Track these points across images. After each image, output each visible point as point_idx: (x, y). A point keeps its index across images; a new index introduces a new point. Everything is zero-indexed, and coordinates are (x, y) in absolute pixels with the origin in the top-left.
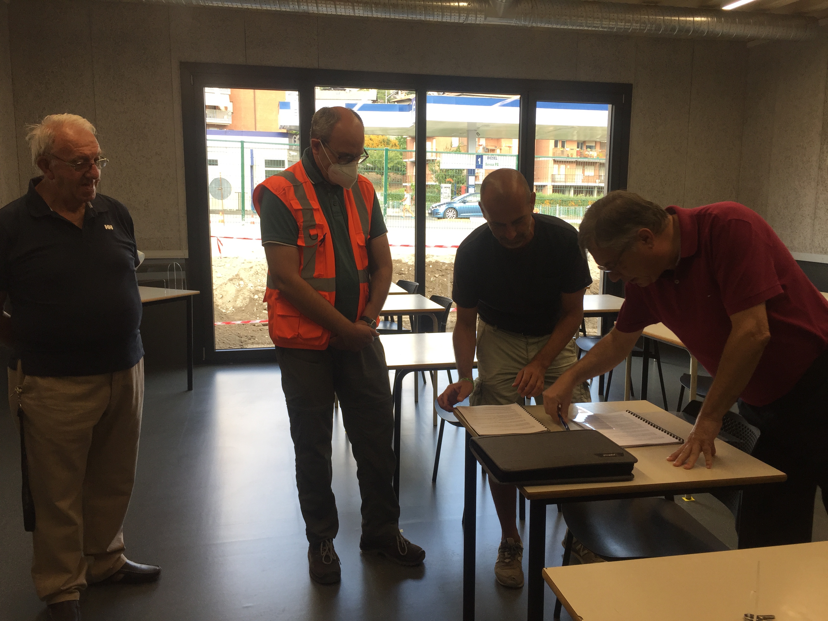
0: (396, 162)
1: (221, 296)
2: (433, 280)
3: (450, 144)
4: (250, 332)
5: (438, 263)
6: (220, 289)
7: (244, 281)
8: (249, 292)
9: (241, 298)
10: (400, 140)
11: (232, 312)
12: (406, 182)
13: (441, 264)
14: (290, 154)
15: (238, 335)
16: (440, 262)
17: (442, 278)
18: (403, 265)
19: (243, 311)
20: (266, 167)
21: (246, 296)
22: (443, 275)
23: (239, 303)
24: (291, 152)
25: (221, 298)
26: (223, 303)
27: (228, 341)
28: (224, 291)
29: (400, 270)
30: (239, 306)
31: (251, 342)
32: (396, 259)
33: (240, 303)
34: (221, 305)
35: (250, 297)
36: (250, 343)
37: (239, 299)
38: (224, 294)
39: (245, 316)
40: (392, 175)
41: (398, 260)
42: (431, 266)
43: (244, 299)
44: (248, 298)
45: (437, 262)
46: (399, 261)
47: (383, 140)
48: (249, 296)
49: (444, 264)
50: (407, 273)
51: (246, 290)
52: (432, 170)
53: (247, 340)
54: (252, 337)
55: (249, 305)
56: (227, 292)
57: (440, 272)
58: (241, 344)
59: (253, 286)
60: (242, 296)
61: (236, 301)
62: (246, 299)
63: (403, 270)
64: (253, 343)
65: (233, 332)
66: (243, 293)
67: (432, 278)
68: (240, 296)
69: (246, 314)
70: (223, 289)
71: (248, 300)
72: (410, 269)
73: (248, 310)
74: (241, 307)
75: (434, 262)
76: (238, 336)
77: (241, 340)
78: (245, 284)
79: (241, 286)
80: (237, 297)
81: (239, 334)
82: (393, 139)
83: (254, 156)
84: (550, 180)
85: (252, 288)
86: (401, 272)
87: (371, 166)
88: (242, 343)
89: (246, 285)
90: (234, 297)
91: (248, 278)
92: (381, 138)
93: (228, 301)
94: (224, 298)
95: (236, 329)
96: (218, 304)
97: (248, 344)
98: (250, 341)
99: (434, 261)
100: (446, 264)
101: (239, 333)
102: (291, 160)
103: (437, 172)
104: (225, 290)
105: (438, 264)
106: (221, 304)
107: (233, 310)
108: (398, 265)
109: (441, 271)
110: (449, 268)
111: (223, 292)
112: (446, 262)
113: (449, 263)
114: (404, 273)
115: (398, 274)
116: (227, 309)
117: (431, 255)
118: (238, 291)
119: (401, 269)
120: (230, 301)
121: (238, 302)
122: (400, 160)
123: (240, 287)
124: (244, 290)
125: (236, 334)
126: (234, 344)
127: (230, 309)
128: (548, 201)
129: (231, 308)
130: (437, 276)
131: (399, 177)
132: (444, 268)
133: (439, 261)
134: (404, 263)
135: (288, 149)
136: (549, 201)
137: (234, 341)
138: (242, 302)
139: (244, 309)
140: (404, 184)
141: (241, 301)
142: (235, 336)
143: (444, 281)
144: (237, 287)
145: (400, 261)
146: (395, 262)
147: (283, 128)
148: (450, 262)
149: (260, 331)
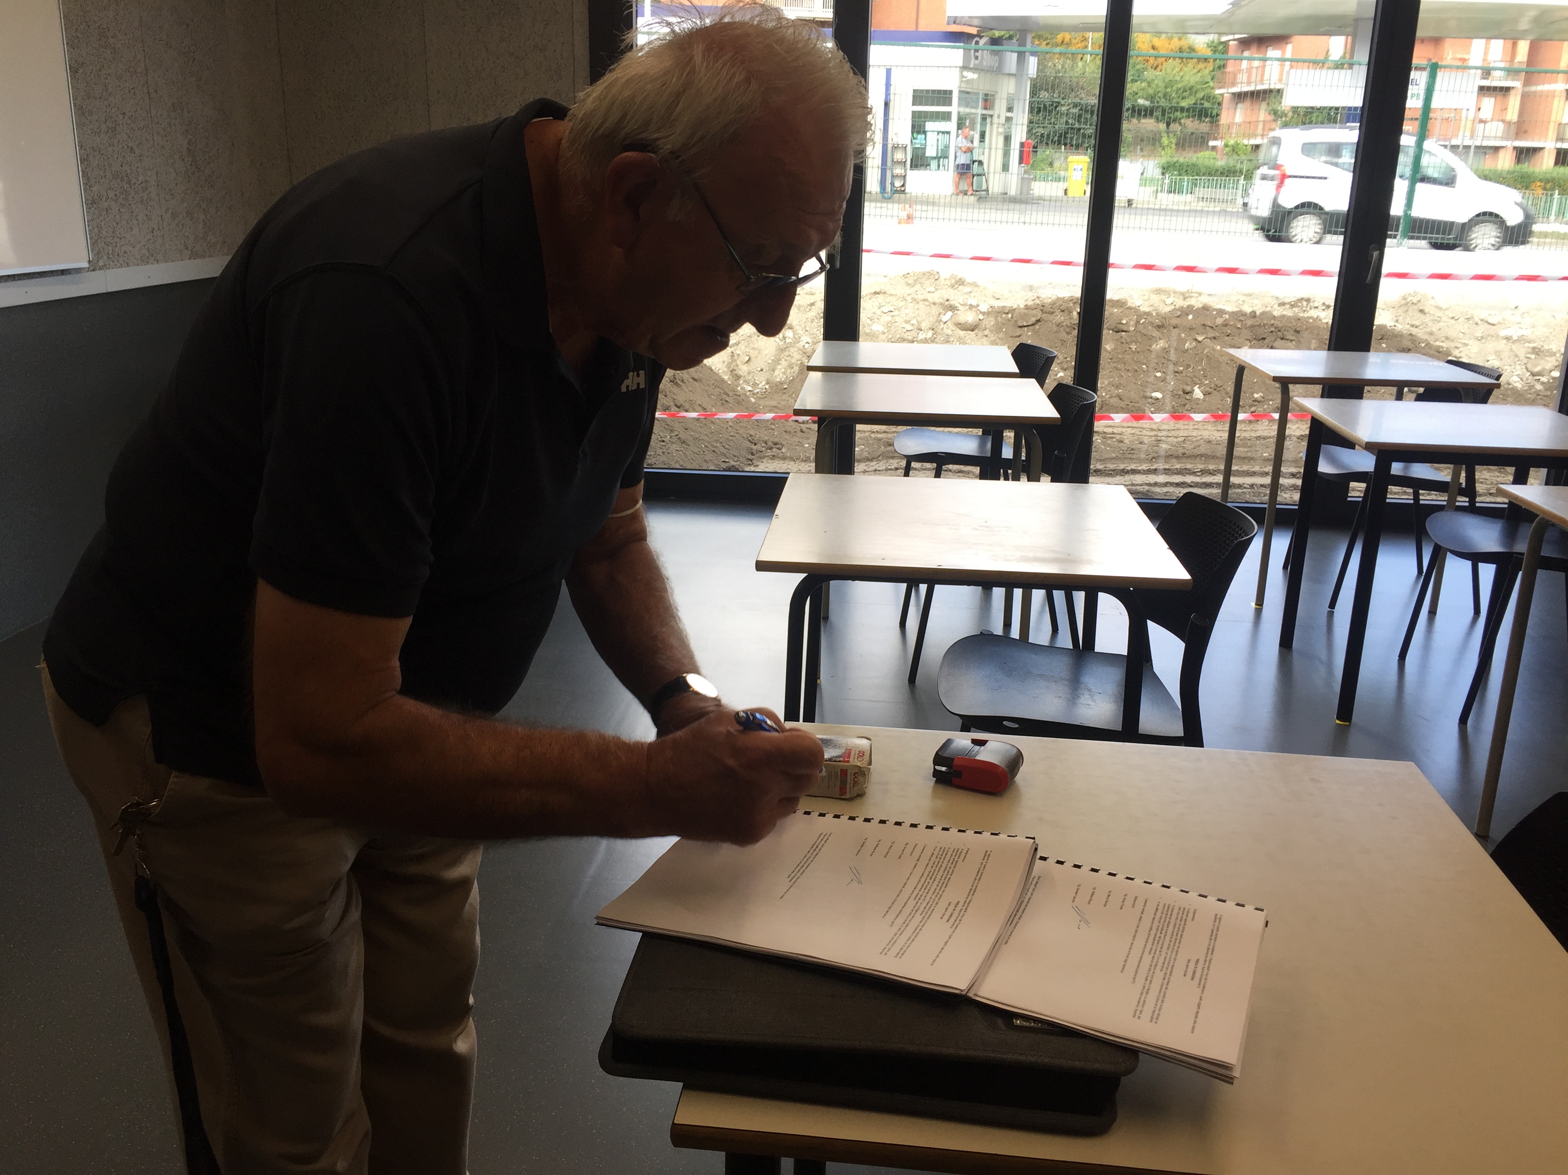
0: (1201, 95)
1: (747, 358)
2: (1190, 347)
3: (1325, 54)
4: (776, 433)
5: (1208, 310)
6: (746, 344)
7: (794, 332)
8: (801, 353)
9: (784, 363)
10: (1215, 47)
11: (764, 390)
12: (1215, 139)
13: (1215, 313)
14: (963, 77)
15: (750, 438)
16: (1214, 310)
17: (1212, 344)
18: (1127, 312)
19: (785, 391)
20: (913, 105)
21: (793, 361)
22: (1215, 338)
23: (779, 375)
24: (965, 73)
25: (747, 362)
26: (749, 373)
27: (723, 450)
28: (754, 348)
29: (1119, 322)
30: (778, 380)
31: (771, 454)
32: (1116, 298)
33: (781, 375)
34: (744, 376)
35: (802, 363)
36: (768, 456)
37: (779, 367)
38: (753, 354)
39: (785, 400)
40: (1191, 125)
41: (1118, 301)
42: (1190, 317)
43: (791, 366)
44: (797, 365)
45: (1206, 308)
46: (1120, 304)
47: (1180, 48)
48: (799, 362)
49: (1221, 312)
50: (1132, 329)
51: (796, 350)
52: (1275, 112)
53: (764, 449)
54: (776, 444)
55: (797, 380)
56: (760, 351)
57: (1211, 330)
58: (750, 457)
59: (810, 341)
60: (786, 360)
61: (773, 370)
62: (792, 368)
63: (1124, 322)
64: (774, 456)
65: (741, 431)
66: (789, 356)
67: (1188, 342)
68: (783, 360)
69: (790, 396)
70: (752, 345)
71: (796, 369)
72: (1141, 322)
73: (793, 390)
74: (781, 383)
75: (1198, 309)
76: (749, 440)
77: (751, 449)
78: (797, 336)
79: (788, 341)
80: (777, 361)
81: (751, 436)
82: (1201, 46)
83: (893, 82)
84: (1552, 133)
85: (807, 346)
86: (1120, 326)
87: (1147, 103)
88: (752, 454)
89: (797, 340)
90: (770, 361)
91: (803, 326)
92: (1176, 43)
93: (759, 369)
94: (751, 363)
95: (749, 427)
96: (740, 373)
97: (764, 458)
98: (769, 453)
99: (1201, 306)
100: (1226, 313)
101: (753, 434)
102: (968, 90)
103: (1286, 116)
104: (756, 346)
105: (1208, 313)
106: (746, 374)
107: (767, 387)
108: (1115, 310)
109: (1212, 328)
110: (1232, 323)
111: (751, 351)
112: (1227, 310)
113: (1233, 312)
114: (1125, 329)
115: (1113, 330)
116: (755, 385)
117: (1196, 293)
118: (782, 350)
119: (1121, 320)
120: (762, 370)
121: (777, 372)
122: (1208, 91)
123: (785, 342)
124: (792, 350)
125: (745, 435)
126: (735, 456)
127: (760, 386)
128: (1539, 184)
129: (764, 383)
130: (1200, 338)
131: (1204, 127)
132: (1219, 321)
133: (1210, 307)
134: (1130, 308)
135: (960, 67)
136: (1542, 184)
137: (737, 449)
138: (784, 373)
139: (785, 387)
140: (1212, 143)
141: (783, 370)
142: (742, 439)
143: (1214, 350)
144: (779, 341)
145: (1124, 303)
146: (1110, 304)
147: (955, 23)
148: (1237, 309)
149: (799, 434)
